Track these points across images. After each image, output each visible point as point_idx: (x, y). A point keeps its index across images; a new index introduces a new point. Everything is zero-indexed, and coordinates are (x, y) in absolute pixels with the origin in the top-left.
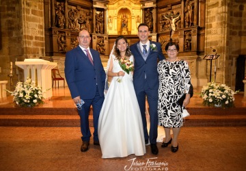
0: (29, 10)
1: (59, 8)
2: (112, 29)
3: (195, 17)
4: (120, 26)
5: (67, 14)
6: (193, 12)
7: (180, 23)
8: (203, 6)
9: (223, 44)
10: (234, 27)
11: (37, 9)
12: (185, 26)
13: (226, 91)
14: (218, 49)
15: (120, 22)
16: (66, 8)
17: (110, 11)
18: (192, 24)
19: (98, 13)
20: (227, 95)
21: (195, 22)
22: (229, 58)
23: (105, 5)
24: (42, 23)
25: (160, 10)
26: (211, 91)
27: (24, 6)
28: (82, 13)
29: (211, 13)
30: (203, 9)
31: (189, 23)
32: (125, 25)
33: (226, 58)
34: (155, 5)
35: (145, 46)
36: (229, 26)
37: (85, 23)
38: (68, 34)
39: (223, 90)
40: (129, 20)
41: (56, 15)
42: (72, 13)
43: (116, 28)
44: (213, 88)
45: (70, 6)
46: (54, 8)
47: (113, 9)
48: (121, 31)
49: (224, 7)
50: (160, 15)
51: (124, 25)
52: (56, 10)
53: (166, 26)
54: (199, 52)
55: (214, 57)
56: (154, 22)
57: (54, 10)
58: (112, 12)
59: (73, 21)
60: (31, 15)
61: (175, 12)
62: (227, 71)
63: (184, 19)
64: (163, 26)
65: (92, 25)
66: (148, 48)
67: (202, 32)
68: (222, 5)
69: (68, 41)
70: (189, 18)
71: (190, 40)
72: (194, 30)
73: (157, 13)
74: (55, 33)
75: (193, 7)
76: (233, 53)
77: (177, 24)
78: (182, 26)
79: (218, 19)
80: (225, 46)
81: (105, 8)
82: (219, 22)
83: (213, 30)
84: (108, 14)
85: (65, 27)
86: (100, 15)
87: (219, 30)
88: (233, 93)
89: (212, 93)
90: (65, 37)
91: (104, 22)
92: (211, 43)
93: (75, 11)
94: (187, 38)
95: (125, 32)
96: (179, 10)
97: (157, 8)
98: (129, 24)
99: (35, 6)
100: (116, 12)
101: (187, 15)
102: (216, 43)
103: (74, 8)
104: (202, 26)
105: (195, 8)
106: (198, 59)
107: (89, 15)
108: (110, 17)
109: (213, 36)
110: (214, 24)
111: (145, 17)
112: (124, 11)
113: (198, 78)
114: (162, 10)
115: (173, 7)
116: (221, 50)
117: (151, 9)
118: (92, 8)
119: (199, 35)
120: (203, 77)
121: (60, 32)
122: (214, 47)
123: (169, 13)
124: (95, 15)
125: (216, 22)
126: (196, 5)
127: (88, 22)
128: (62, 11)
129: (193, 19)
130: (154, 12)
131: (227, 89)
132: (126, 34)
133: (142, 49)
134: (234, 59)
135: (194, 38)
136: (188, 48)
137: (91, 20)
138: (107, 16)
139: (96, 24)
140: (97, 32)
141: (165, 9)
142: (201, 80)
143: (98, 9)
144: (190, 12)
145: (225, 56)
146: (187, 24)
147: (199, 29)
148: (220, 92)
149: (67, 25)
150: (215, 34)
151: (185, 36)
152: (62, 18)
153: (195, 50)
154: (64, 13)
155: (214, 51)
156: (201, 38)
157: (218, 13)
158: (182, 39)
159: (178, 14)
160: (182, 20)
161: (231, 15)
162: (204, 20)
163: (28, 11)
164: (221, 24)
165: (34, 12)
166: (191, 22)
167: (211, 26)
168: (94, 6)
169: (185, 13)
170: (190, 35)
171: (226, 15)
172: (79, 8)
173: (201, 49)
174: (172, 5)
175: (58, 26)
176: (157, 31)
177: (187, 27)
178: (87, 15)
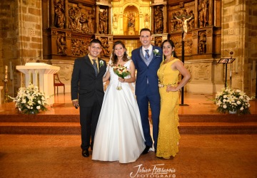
0: (25, 8)
1: (58, 6)
2: (118, 28)
3: (210, 16)
4: (126, 25)
5: (67, 12)
6: (208, 11)
7: (193, 22)
8: (219, 4)
9: (241, 45)
10: (253, 27)
11: (35, 7)
12: (199, 26)
13: (241, 97)
14: (236, 52)
15: (126, 21)
16: (67, 5)
17: (115, 9)
18: (207, 23)
19: (102, 10)
20: (242, 101)
21: (210, 22)
22: (248, 61)
23: (110, 2)
24: (40, 23)
25: (171, 8)
26: (225, 97)
27: (21, 4)
28: (84, 11)
29: (228, 12)
30: (219, 7)
31: (203, 22)
32: (132, 24)
33: (245, 61)
34: (165, 3)
35: (147, 51)
36: (248, 26)
37: (87, 22)
38: (68, 35)
39: (237, 96)
40: (136, 19)
41: (56, 14)
42: (73, 12)
43: (122, 28)
44: (227, 93)
45: (70, 4)
46: (53, 5)
47: (119, 6)
48: (127, 31)
49: (242, 6)
50: (171, 14)
51: (130, 24)
52: (55, 8)
53: (178, 26)
54: (215, 55)
55: (230, 61)
56: (165, 21)
57: (53, 9)
58: (117, 11)
59: (74, 20)
60: (28, 14)
61: (188, 10)
62: (247, 75)
63: (198, 18)
64: (175, 26)
65: (95, 24)
66: (150, 53)
67: (218, 33)
68: (240, 3)
69: (68, 42)
70: (203, 17)
71: (205, 42)
72: (209, 30)
73: (168, 11)
74: (54, 34)
75: (208, 5)
76: (252, 56)
77: (190, 23)
78: (196, 25)
79: (236, 18)
80: (244, 48)
81: (109, 5)
82: (237, 21)
83: (230, 30)
84: (113, 12)
85: (65, 26)
86: (104, 13)
87: (237, 30)
88: (248, 99)
89: (227, 99)
90: (65, 38)
91: (108, 21)
92: (228, 45)
93: (76, 9)
94: (201, 39)
95: (131, 32)
96: (192, 8)
97: (168, 5)
98: (136, 23)
99: (33, 4)
100: (122, 9)
101: (201, 13)
102: (233, 45)
103: (75, 5)
104: (218, 26)
105: (210, 6)
106: (214, 63)
107: (92, 13)
108: (115, 15)
109: (230, 37)
110: (232, 23)
111: (154, 15)
112: (131, 9)
113: (214, 84)
114: (174, 8)
115: (186, 5)
116: (239, 53)
117: (161, 6)
118: (96, 6)
119: (214, 36)
120: (219, 83)
121: (60, 32)
122: (231, 49)
123: (181, 11)
124: (98, 13)
125: (233, 21)
126: (210, 3)
127: (90, 21)
128: (62, 10)
129: (207, 18)
130: (164, 9)
131: (242, 94)
132: (133, 34)
133: (144, 53)
134: (254, 62)
135: (210, 39)
136: (202, 50)
137: (94, 19)
138: (112, 14)
139: (100, 23)
140: (100, 32)
141: (177, 7)
142: (217, 86)
143: (102, 7)
144: (204, 11)
145: (243, 59)
146: (201, 23)
147: (215, 29)
148: (235, 98)
149: (67, 25)
150: (233, 35)
151: (199, 37)
152: (62, 17)
153: (210, 52)
154: (63, 12)
155: (232, 53)
156: (218, 39)
157: (235, 12)
158: (196, 40)
159: (192, 12)
160: (196, 19)
161: (250, 13)
162: (220, 20)
163: (24, 10)
164: (239, 24)
165: (31, 11)
166: (205, 21)
167: (228, 26)
168: (98, 3)
169: (199, 12)
170: (205, 36)
171: (245, 14)
172: (81, 6)
173: (217, 51)
174: (185, 3)
175: (57, 26)
176: (168, 31)
177: (201, 27)
178: (89, 14)
